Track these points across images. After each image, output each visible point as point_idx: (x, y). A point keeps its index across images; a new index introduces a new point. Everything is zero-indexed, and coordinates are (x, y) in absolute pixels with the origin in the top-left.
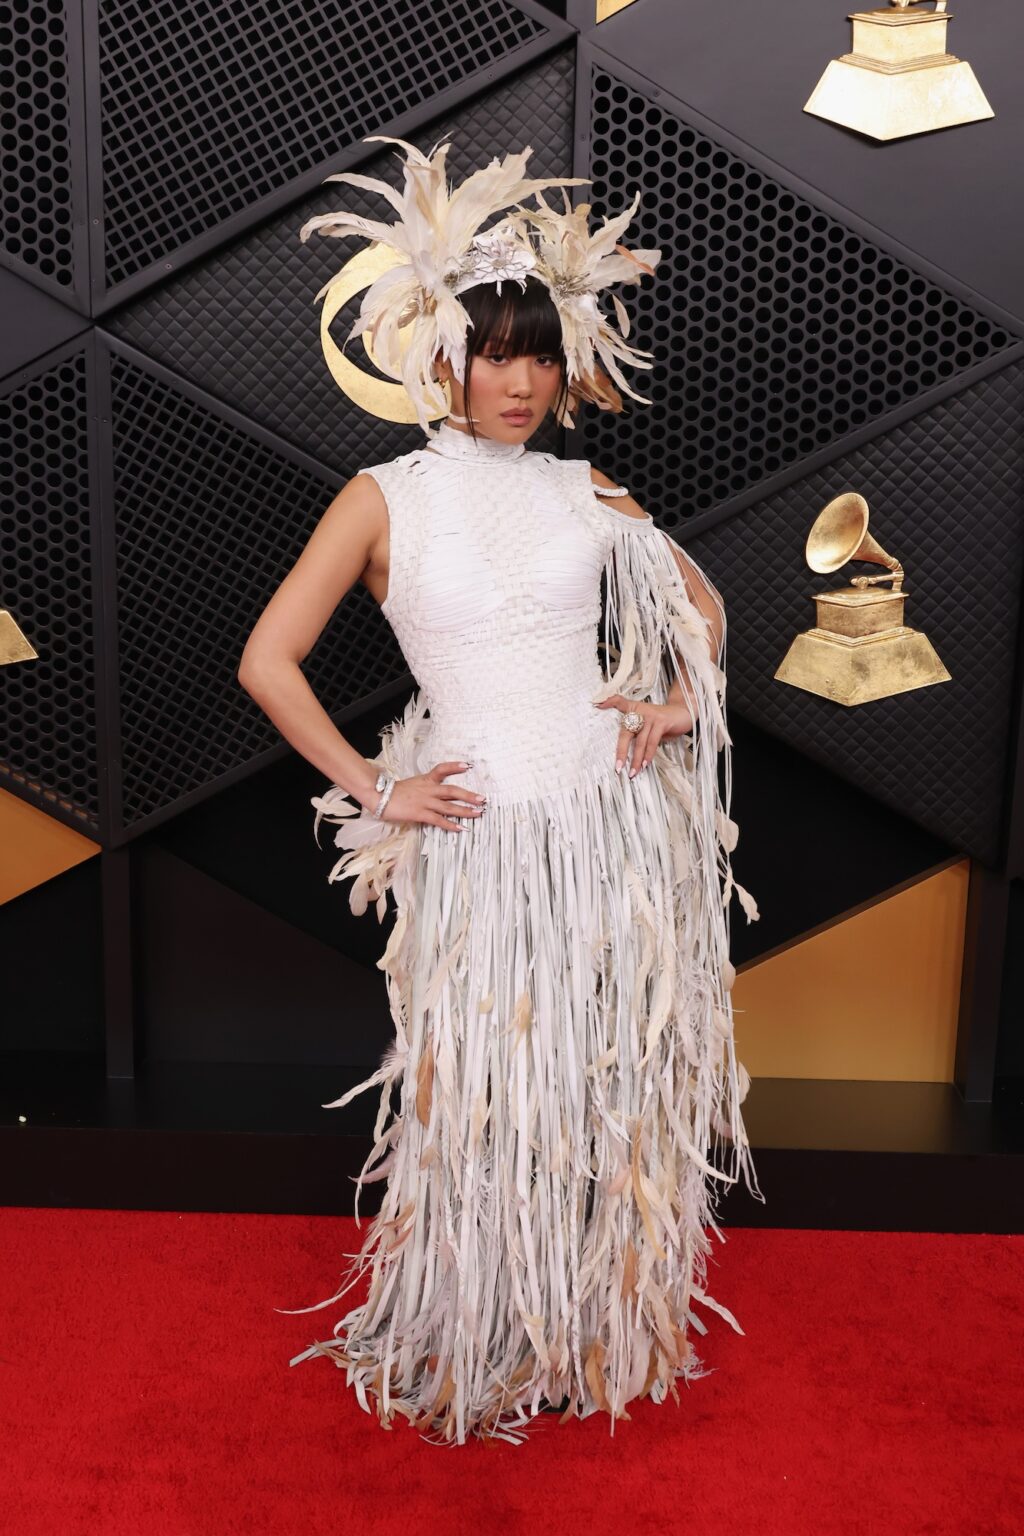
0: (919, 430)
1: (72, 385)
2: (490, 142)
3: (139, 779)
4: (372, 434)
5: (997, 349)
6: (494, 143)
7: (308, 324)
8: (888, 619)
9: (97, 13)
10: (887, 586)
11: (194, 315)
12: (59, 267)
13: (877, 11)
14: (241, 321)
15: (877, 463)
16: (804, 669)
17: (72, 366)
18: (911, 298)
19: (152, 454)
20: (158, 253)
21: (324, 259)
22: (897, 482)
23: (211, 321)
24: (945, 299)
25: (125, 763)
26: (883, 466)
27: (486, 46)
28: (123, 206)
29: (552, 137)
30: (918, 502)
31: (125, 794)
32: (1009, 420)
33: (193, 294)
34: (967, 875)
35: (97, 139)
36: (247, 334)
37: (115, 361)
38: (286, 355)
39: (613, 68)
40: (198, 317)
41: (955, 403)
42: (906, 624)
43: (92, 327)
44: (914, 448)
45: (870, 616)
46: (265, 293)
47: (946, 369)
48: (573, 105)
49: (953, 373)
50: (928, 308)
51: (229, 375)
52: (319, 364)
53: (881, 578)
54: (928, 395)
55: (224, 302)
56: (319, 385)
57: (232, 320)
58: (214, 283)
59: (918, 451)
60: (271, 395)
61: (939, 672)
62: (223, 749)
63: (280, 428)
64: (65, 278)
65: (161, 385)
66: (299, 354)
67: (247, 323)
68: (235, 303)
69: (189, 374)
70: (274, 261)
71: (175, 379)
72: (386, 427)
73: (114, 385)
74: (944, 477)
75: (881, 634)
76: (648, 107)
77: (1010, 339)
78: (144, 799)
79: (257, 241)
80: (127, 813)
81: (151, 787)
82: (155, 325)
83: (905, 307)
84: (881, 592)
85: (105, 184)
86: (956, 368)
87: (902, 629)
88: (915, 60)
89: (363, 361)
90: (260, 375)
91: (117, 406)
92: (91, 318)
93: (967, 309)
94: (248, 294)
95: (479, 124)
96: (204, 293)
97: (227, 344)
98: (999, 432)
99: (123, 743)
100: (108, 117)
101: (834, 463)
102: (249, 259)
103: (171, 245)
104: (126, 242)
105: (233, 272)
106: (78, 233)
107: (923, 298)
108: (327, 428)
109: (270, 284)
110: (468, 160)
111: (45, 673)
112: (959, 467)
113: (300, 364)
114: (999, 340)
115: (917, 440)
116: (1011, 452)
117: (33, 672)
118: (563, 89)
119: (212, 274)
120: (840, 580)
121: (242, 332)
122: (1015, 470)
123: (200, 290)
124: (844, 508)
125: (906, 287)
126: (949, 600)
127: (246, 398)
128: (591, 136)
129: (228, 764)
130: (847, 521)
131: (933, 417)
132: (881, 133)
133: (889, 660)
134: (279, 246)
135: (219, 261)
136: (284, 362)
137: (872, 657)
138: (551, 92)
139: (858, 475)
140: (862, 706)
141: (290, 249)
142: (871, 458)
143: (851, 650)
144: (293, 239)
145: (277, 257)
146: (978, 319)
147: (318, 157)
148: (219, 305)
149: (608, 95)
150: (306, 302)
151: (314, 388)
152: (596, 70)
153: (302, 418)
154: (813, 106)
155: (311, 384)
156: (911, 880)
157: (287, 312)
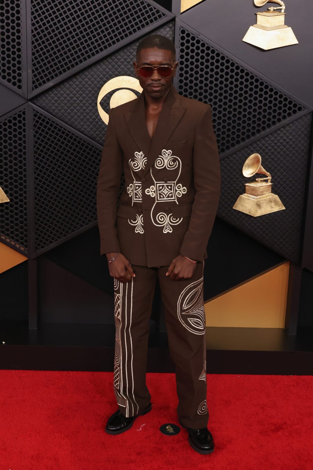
0: (276, 135)
1: (21, 119)
3: (40, 238)
5: (299, 112)
7: (93, 102)
8: (267, 191)
9: (31, 8)
10: (266, 181)
11: (59, 98)
12: (18, 84)
13: (264, 12)
14: (73, 100)
15: (263, 145)
16: (242, 206)
17: (21, 113)
18: (274, 96)
19: (45, 140)
20: (48, 80)
21: (98, 82)
22: (270, 150)
23: (64, 100)
24: (284, 97)
25: (36, 233)
26: (265, 145)
27: (148, 20)
28: (38, 66)
30: (276, 156)
31: (36, 242)
32: (303, 132)
33: (59, 92)
34: (289, 266)
35: (30, 46)
37: (35, 112)
38: (87, 111)
39: (186, 27)
41: (286, 127)
42: (272, 192)
43: (28, 102)
45: (261, 190)
46: (80, 92)
47: (284, 117)
48: (174, 38)
49: (286, 119)
50: (279, 99)
51: (69, 117)
52: (97, 113)
53: (265, 179)
54: (278, 125)
55: (68, 95)
56: (97, 120)
57: (70, 100)
58: (65, 89)
59: (276, 141)
60: (82, 123)
61: (282, 207)
62: (66, 229)
63: (85, 133)
64: (20, 87)
65: (48, 119)
66: (91, 110)
67: (75, 101)
68: (71, 95)
69: (57, 116)
70: (83, 82)
71: (53, 118)
73: (34, 119)
74: (284, 149)
75: (265, 195)
76: (196, 39)
77: (303, 109)
78: (42, 244)
79: (78, 77)
80: (36, 248)
81: (44, 240)
82: (47, 101)
83: (272, 99)
84: (265, 183)
85: (32, 59)
86: (287, 117)
87: (271, 194)
88: (275, 27)
90: (79, 117)
91: (35, 126)
92: (27, 100)
93: (291, 100)
94: (75, 92)
96: (62, 92)
97: (69, 107)
98: (299, 136)
99: (35, 227)
100: (34, 39)
101: (251, 145)
102: (76, 82)
103: (52, 78)
104: (38, 77)
105: (71, 86)
106: (24, 74)
107: (277, 96)
108: (99, 133)
109: (82, 89)
111: (12, 206)
112: (288, 146)
113: (91, 114)
114: (300, 109)
115: (275, 138)
116: (303, 142)
117: (8, 206)
118: (171, 33)
119: (65, 86)
120: (252, 179)
121: (74, 104)
122: (304, 147)
123: (60, 91)
124: (254, 158)
125: (273, 93)
126: (285, 185)
127: (74, 124)
128: (179, 47)
129: (67, 234)
130: (255, 162)
131: (280, 131)
132: (265, 48)
133: (267, 203)
134: (85, 78)
135: (67, 82)
136: (86, 113)
137: (262, 202)
138: (167, 34)
139: (258, 148)
140: (259, 217)
141: (88, 79)
142: (262, 143)
143: (256, 200)
144: (89, 76)
145: (84, 81)
146: (294, 103)
147: (97, 52)
148: (66, 95)
149: (185, 35)
150: (93, 95)
151: (95, 121)
152: (181, 28)
153: (91, 130)
154: (245, 39)
155: (94, 119)
156: (272, 268)
157: (87, 98)
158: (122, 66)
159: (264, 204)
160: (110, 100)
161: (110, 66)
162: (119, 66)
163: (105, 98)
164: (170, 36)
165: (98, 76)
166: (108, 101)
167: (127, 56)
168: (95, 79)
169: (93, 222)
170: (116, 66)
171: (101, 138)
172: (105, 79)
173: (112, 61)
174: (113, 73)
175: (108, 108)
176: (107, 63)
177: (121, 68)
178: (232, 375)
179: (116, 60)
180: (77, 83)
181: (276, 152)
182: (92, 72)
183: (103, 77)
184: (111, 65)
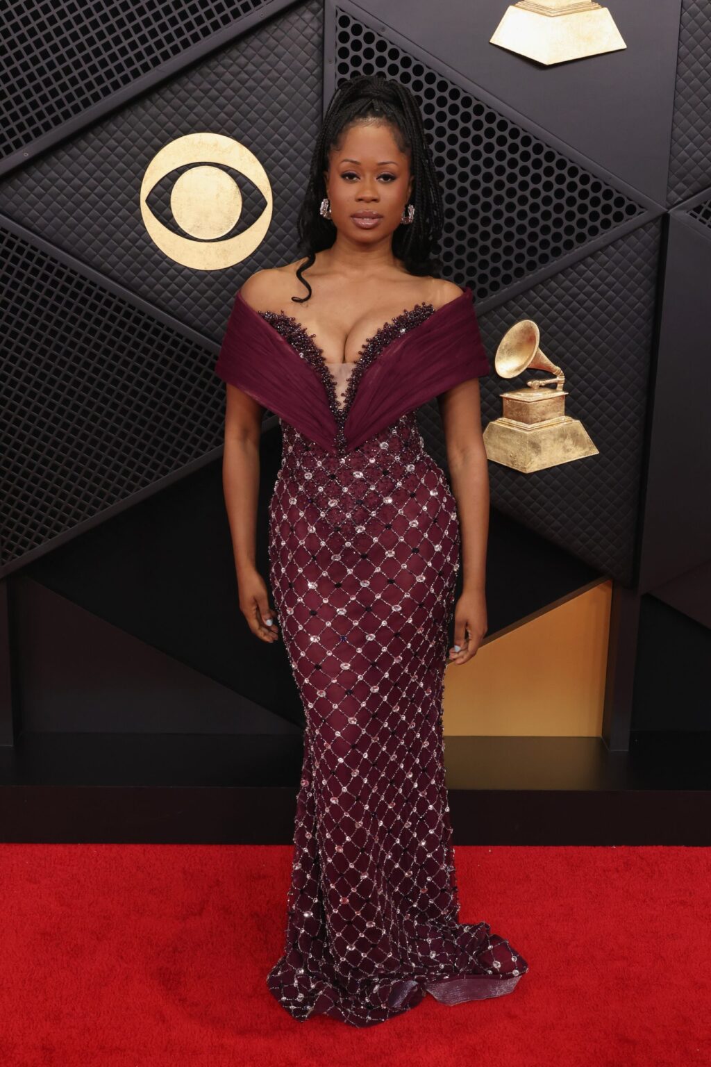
0: (574, 274)
2: (263, 63)
3: (12, 531)
4: (180, 277)
5: (630, 217)
6: (265, 64)
7: (131, 197)
8: (554, 411)
10: (553, 387)
11: (46, 189)
14: (81, 195)
15: (545, 298)
16: (495, 446)
18: (569, 179)
19: (17, 293)
20: (18, 144)
21: (142, 149)
22: (560, 312)
23: (59, 195)
24: (592, 180)
25: (3, 519)
26: (549, 300)
29: (308, 60)
30: (574, 326)
31: (3, 541)
32: (639, 267)
33: (45, 174)
34: (610, 591)
36: (86, 205)
38: (115, 220)
39: (352, 10)
40: (49, 192)
41: (600, 255)
42: (567, 413)
44: (572, 287)
45: (541, 409)
46: (98, 174)
47: (594, 231)
48: (322, 37)
49: (599, 234)
50: (580, 187)
51: (73, 234)
52: (140, 227)
53: (548, 381)
54: (579, 250)
55: (68, 181)
56: (140, 242)
57: (74, 194)
58: (60, 166)
59: (575, 289)
60: (104, 250)
61: (590, 448)
62: (74, 508)
63: (112, 273)
65: (23, 241)
66: (125, 219)
67: (86, 196)
68: (76, 181)
69: (43, 234)
70: (105, 150)
71: (33, 237)
72: (190, 273)
74: (593, 308)
75: (549, 421)
76: (377, 39)
77: (638, 210)
78: (16, 544)
79: (91, 136)
80: (5, 555)
81: (21, 536)
82: (17, 197)
83: (564, 187)
84: (549, 391)
86: (601, 230)
87: (564, 418)
88: (569, 6)
89: (172, 224)
90: (96, 234)
93: (608, 188)
94: (87, 175)
95: (254, 50)
96: (53, 174)
98: (631, 275)
101: (514, 298)
102: (86, 148)
103: (27, 138)
105: (74, 158)
107: (576, 179)
108: (146, 273)
109: (102, 167)
110: (246, 76)
112: (604, 301)
113: (125, 227)
114: (631, 210)
115: (573, 281)
116: (640, 290)
118: (315, 25)
119: (59, 159)
120: (519, 383)
121: (82, 202)
122: (643, 303)
123: (50, 171)
124: (522, 331)
125: (565, 172)
126: (598, 396)
127: (86, 252)
128: (336, 60)
129: (78, 519)
130: (524, 340)
131: (584, 265)
132: (546, 60)
133: (554, 440)
134: (108, 140)
135: (64, 151)
136: (113, 225)
137: (543, 437)
138: (307, 27)
139: (532, 307)
140: (537, 473)
141: (117, 141)
142: (541, 294)
143: (528, 433)
144: (119, 134)
145: (107, 147)
146: (616, 195)
147: (136, 74)
148: (65, 183)
149: (348, 30)
150: (130, 180)
151: (136, 244)
152: (339, 11)
153: (128, 267)
154: (497, 39)
155: (134, 241)
156: (570, 594)
157: (115, 189)
158: (199, 109)
159: (549, 443)
160: (170, 193)
161: (169, 109)
162: (191, 108)
163: (159, 187)
164: (314, 32)
165: (141, 133)
166: (167, 194)
167: (210, 83)
168: (134, 141)
169: (138, 490)
170: (184, 107)
171: (151, 286)
172: (156, 141)
173: (173, 96)
174: (177, 125)
175: (166, 211)
176: (161, 102)
177: (194, 114)
178: (474, 848)
179: (183, 94)
180: (90, 150)
181: (575, 317)
182: (126, 124)
183: (153, 136)
184: (171, 106)
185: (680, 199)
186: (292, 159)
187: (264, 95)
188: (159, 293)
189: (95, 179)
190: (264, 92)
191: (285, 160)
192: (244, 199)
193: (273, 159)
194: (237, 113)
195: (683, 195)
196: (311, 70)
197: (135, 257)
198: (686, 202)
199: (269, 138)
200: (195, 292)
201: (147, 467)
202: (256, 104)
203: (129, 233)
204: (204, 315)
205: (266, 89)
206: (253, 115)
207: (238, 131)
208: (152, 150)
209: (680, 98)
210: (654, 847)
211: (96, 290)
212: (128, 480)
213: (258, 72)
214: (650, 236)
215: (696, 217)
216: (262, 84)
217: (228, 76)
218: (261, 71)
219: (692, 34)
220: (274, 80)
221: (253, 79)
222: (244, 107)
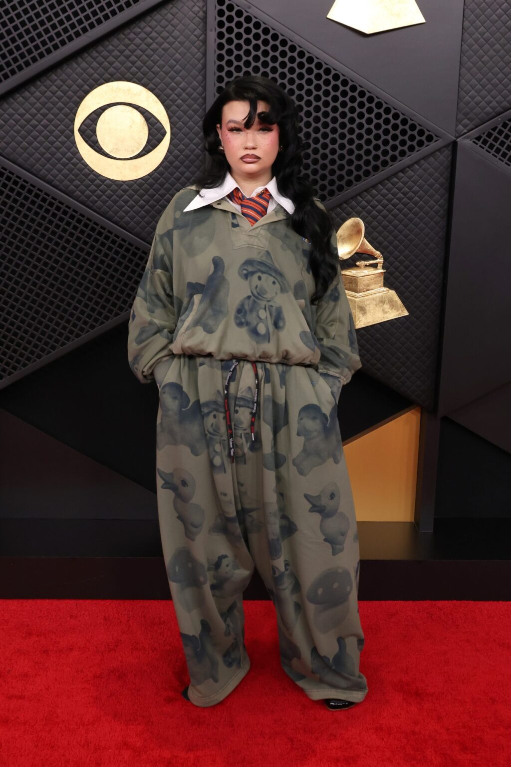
0: (390, 185)
2: (162, 32)
4: (103, 186)
5: (429, 143)
6: (165, 32)
7: (67, 128)
8: (376, 284)
10: (375, 266)
11: (6, 122)
14: (31, 126)
15: (368, 202)
18: (384, 116)
21: (75, 93)
22: (379, 212)
23: (15, 126)
24: (401, 117)
26: (371, 204)
29: (195, 30)
30: (390, 222)
32: (436, 180)
33: (5, 111)
34: (419, 415)
38: (56, 144)
40: (8, 123)
41: (408, 171)
42: (385, 285)
44: (388, 194)
45: (366, 282)
46: (44, 110)
47: (403, 154)
48: (205, 12)
49: (406, 156)
50: (393, 121)
51: (25, 154)
52: (74, 149)
53: (372, 262)
54: (392, 167)
55: (22, 115)
56: (75, 160)
58: (16, 105)
60: (48, 165)
61: (402, 311)
62: (27, 354)
63: (54, 183)
66: (63, 143)
67: (34, 127)
68: (28, 116)
70: (48, 93)
72: (110, 183)
74: (403, 209)
75: (372, 291)
76: (245, 14)
77: (435, 138)
79: (39, 83)
83: (381, 121)
84: (372, 269)
86: (408, 153)
87: (383, 289)
89: (97, 147)
90: (42, 155)
93: (413, 122)
94: (35, 111)
95: (156, 22)
96: (11, 111)
98: (431, 186)
101: (346, 202)
102: (34, 93)
105: (26, 99)
107: (390, 116)
108: (79, 183)
109: (46, 106)
110: (151, 41)
112: (411, 204)
113: (64, 149)
114: (430, 139)
115: (389, 190)
116: (437, 196)
119: (15, 100)
120: (351, 263)
121: (32, 131)
122: (439, 205)
123: (8, 109)
124: (352, 225)
125: (381, 111)
126: (407, 273)
127: (35, 167)
128: (215, 29)
129: (29, 362)
130: (354, 232)
131: (397, 178)
132: (368, 31)
133: (376, 305)
134: (51, 86)
135: (19, 94)
136: (54, 147)
137: (368, 303)
138: (194, 6)
139: (359, 208)
140: (362, 328)
141: (57, 87)
142: (365, 199)
143: (357, 300)
144: (59, 82)
145: (50, 91)
146: (418, 128)
147: (70, 39)
148: (19, 117)
149: (224, 8)
150: (66, 115)
151: (72, 162)
153: (65, 178)
154: (332, 15)
155: (70, 159)
156: (390, 418)
157: (56, 121)
158: (117, 64)
159: (372, 307)
160: (96, 125)
161: (95, 64)
162: (111, 64)
163: (88, 121)
164: (200, 9)
165: (74, 81)
166: (94, 125)
167: (125, 46)
169: (73, 340)
170: (106, 63)
172: (86, 87)
173: (97, 55)
174: (100, 76)
175: (93, 138)
176: (89, 59)
177: (114, 68)
179: (105, 53)
181: (390, 216)
182: (64, 75)
183: (83, 83)
184: (96, 62)
185: (466, 131)
186: (184, 101)
187: (164, 54)
188: (88, 197)
189: (41, 114)
190: (163, 52)
191: (179, 101)
192: (150, 129)
193: (171, 100)
194: (145, 67)
195: (467, 128)
196: (198, 37)
197: (71, 171)
198: (469, 133)
199: (167, 85)
200: (115, 196)
201: (80, 324)
202: (158, 61)
203: (66, 153)
204: (121, 213)
205: (165, 50)
206: (156, 69)
207: (145, 80)
208: (83, 93)
209: (465, 58)
210: (450, 602)
211: (42, 195)
212: (66, 333)
213: (159, 38)
214: (444, 157)
215: (477, 144)
216: (162, 47)
217: (137, 41)
218: (162, 38)
219: (473, 12)
220: (171, 44)
221: (156, 43)
222: (149, 63)
